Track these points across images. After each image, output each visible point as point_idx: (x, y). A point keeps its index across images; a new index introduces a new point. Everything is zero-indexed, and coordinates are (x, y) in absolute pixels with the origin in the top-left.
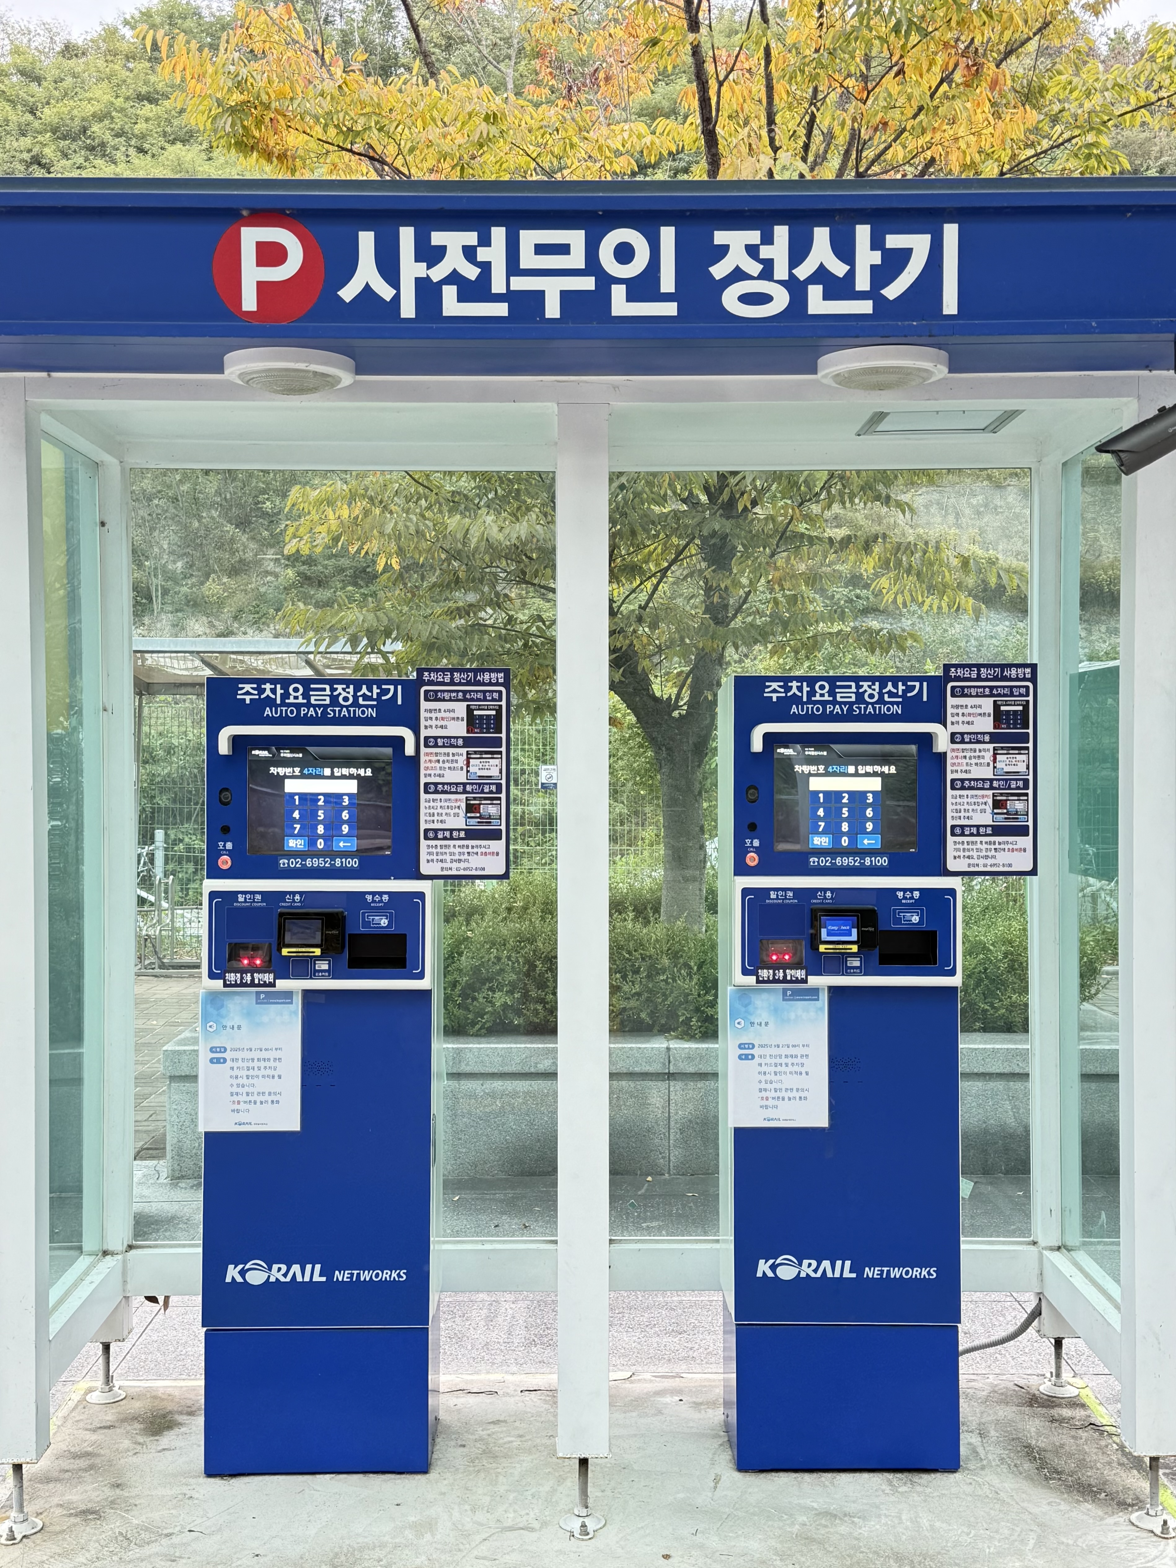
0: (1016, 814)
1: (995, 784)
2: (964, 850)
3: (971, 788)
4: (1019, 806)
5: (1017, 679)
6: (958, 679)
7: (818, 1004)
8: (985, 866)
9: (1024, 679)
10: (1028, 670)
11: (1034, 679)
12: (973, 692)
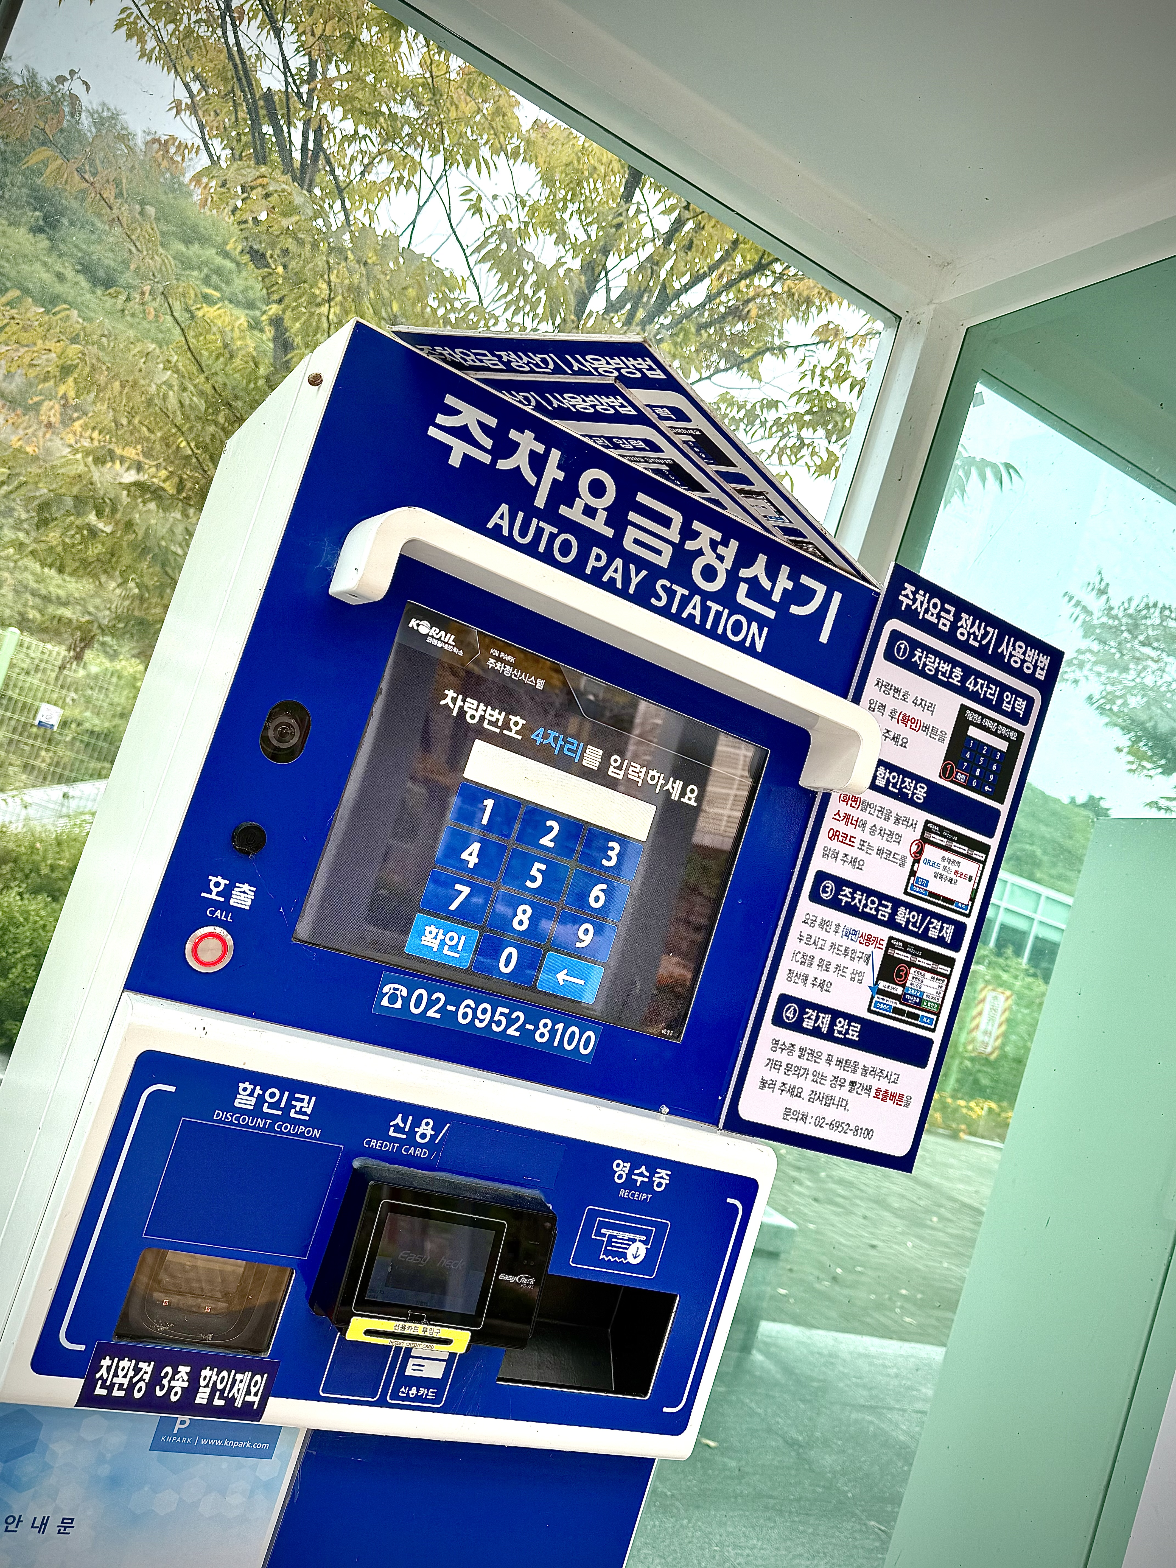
0: (918, 1005)
1: (902, 916)
2: (789, 1067)
3: (851, 910)
4: (929, 986)
5: (1018, 673)
6: (911, 617)
7: (264, 1468)
8: (820, 1122)
9: (1030, 679)
10: (1044, 661)
11: (1047, 687)
12: (931, 664)
